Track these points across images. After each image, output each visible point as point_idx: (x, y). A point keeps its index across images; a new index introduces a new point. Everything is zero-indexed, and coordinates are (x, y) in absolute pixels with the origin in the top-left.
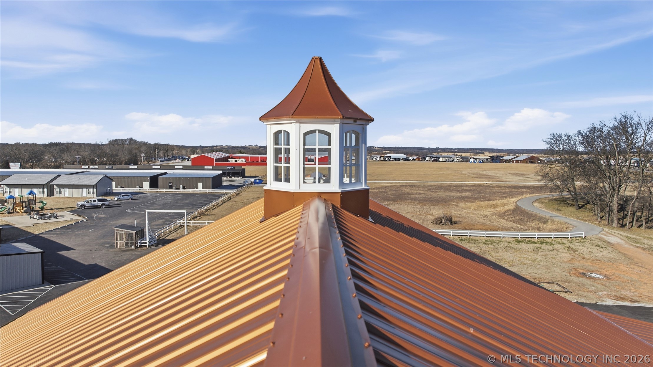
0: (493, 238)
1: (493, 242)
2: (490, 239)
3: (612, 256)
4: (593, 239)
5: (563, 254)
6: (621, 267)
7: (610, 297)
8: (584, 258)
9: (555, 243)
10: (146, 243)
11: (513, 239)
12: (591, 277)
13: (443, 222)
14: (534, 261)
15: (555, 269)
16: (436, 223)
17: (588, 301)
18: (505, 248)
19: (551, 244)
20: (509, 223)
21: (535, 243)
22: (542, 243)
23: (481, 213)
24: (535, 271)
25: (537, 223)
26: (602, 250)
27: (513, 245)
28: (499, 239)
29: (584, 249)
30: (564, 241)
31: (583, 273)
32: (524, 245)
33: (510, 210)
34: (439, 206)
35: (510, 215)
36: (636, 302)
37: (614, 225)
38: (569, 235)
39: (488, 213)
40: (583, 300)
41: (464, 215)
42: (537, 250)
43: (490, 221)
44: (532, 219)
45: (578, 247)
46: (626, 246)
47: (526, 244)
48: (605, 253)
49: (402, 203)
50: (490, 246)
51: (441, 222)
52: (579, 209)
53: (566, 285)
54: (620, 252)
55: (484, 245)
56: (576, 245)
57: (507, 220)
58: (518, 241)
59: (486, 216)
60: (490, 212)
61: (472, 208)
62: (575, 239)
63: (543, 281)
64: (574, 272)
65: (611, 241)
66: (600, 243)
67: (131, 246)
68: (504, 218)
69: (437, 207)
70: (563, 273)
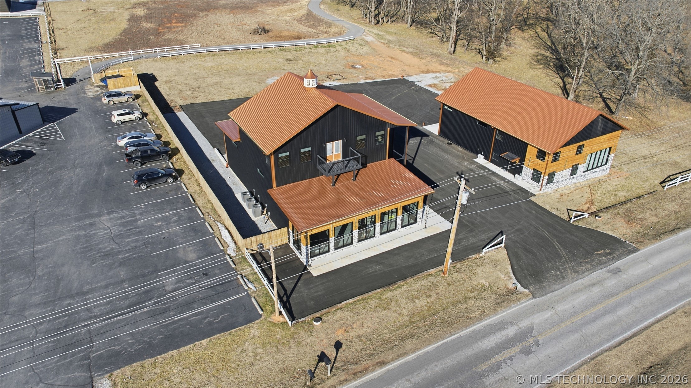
0: (300, 47)
1: (300, 50)
2: (298, 47)
3: (367, 51)
4: (359, 40)
5: (342, 53)
6: (372, 58)
7: (363, 78)
8: (353, 55)
9: (337, 46)
10: (61, 85)
11: (312, 46)
12: (356, 68)
13: (260, 32)
14: (326, 60)
15: (338, 65)
16: (254, 34)
17: (353, 83)
18: (309, 53)
19: (335, 47)
20: (306, 28)
21: (325, 47)
22: (329, 46)
23: (283, 18)
24: (328, 68)
25: (325, 27)
26: (363, 47)
27: (312, 50)
28: (303, 46)
29: (353, 48)
30: (342, 43)
31: (352, 66)
32: (320, 50)
33: (304, 15)
34: (248, 14)
35: (305, 20)
36: (374, 79)
37: (373, 24)
38: (345, 39)
39: (288, 18)
40: (351, 82)
41: (271, 22)
42: (327, 52)
43: (292, 26)
44: (321, 24)
45: (350, 47)
46: (376, 43)
47: (321, 49)
48: (364, 50)
49: (216, 12)
50: (299, 53)
51: (258, 32)
52: (352, 7)
53: (343, 75)
54: (372, 48)
55: (295, 52)
56: (349, 46)
57: (304, 25)
58: (316, 47)
59: (287, 22)
60: (290, 18)
61: (275, 14)
62: (348, 41)
63: (332, 74)
64: (347, 66)
65: (368, 40)
66: (362, 43)
67: (51, 89)
68: (301, 24)
69: (247, 15)
70: (342, 68)
